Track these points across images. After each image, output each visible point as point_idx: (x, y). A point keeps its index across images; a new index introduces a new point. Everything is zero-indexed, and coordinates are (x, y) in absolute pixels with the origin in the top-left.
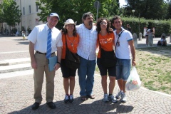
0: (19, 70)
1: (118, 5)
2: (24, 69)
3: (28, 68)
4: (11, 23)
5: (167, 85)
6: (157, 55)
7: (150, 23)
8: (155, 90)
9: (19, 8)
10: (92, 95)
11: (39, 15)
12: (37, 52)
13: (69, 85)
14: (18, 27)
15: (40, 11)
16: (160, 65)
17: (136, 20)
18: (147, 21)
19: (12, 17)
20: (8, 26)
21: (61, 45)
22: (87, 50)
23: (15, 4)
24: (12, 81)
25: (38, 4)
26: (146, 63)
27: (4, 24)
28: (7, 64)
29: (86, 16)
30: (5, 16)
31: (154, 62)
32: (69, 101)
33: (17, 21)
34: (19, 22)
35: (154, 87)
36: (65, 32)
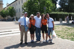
0: (15, 33)
1: (56, 7)
2: (17, 33)
3: (19, 33)
4: (12, 16)
5: (69, 37)
6: (69, 27)
7: (70, 14)
8: (64, 39)
9: (15, 10)
10: (40, 40)
11: (23, 12)
12: (22, 25)
13: (32, 37)
14: (15, 17)
15: (24, 11)
16: (69, 31)
17: (64, 13)
18: (68, 14)
19: (12, 13)
20: (11, 17)
21: (29, 23)
22: (38, 24)
23: (14, 8)
24: (13, 37)
25: (23, 8)
26: (64, 30)
27: (9, 16)
28: (11, 31)
29: (38, 13)
30: (9, 13)
31: (67, 29)
32: (32, 42)
33: (14, 15)
34: (15, 15)
35: (64, 38)
36: (30, 19)
